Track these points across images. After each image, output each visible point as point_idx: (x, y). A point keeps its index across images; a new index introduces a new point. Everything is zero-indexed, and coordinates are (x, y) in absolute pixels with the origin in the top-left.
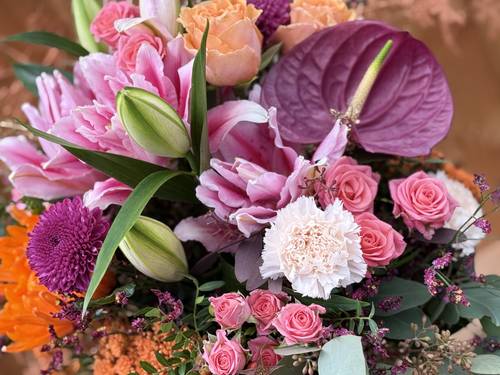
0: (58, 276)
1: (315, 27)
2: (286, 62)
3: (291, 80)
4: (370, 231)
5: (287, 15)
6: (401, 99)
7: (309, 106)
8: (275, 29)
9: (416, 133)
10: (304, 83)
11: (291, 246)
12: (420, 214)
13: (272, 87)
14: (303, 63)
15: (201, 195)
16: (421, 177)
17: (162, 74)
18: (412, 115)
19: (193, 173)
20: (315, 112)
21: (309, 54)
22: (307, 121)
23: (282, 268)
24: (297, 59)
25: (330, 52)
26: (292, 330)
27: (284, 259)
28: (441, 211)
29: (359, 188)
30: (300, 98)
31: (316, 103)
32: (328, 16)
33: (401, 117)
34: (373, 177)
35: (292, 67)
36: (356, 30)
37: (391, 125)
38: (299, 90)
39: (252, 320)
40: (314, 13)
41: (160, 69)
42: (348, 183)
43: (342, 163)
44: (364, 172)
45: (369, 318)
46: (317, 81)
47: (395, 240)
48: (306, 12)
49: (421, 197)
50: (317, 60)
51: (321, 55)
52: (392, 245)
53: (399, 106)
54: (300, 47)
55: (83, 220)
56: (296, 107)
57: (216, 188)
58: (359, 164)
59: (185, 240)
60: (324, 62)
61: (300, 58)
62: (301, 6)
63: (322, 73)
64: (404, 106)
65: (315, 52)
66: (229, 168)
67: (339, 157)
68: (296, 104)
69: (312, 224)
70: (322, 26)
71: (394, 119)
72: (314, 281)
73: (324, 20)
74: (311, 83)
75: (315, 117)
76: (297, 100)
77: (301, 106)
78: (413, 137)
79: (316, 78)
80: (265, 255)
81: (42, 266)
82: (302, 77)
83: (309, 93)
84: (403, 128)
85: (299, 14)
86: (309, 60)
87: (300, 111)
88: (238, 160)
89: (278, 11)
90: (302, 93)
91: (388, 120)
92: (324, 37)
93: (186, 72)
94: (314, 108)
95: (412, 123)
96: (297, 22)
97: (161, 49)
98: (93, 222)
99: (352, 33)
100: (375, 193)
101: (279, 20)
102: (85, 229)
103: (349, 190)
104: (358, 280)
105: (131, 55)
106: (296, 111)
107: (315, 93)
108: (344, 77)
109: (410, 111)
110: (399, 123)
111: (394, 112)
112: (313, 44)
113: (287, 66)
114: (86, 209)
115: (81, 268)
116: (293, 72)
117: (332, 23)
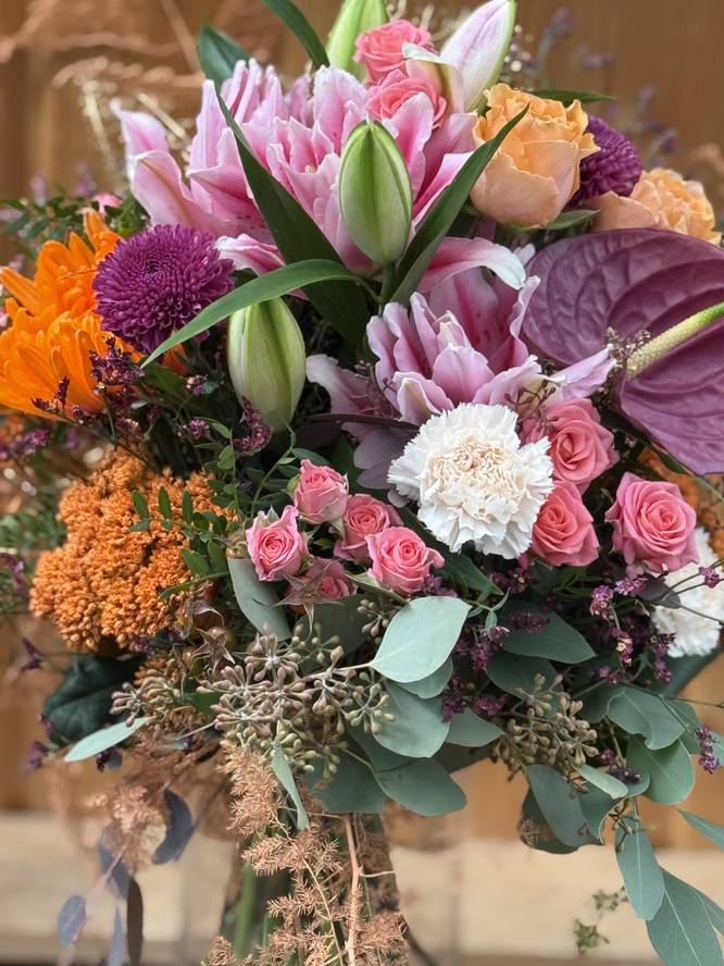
0: (130, 311)
1: (657, 220)
2: (589, 243)
3: (580, 272)
4: (562, 507)
5: (629, 185)
6: (712, 391)
7: (582, 321)
8: (602, 192)
9: (702, 444)
10: (595, 286)
11: (452, 455)
12: (640, 533)
13: (551, 263)
14: (612, 259)
15: (373, 328)
16: (670, 491)
17: (421, 148)
18: (712, 420)
19: (380, 299)
20: (586, 333)
21: (626, 251)
22: (567, 338)
23: (422, 476)
24: (606, 249)
25: (656, 266)
26: (386, 556)
27: (431, 467)
28: (669, 548)
29: (582, 451)
30: (577, 301)
31: (594, 322)
32: (682, 219)
33: (695, 413)
34: (608, 452)
35: (594, 256)
36: (708, 258)
37: (676, 415)
38: (582, 291)
39: (339, 525)
40: (666, 202)
41: (422, 139)
42: (570, 437)
43: (580, 404)
44: (602, 437)
45: (492, 610)
46: (614, 296)
47: (586, 541)
48: (656, 193)
49: (655, 514)
50: (632, 267)
51: (641, 263)
52: (579, 543)
53: (702, 399)
54: (618, 235)
55: (205, 261)
56: (564, 311)
57: (398, 332)
58: (601, 424)
59: (311, 380)
60: (638, 274)
61: (611, 249)
62: (656, 182)
63: (628, 288)
64: (710, 402)
65: (636, 255)
66: (431, 321)
67: (581, 395)
68: (566, 305)
69: (495, 445)
70: (666, 223)
71: (685, 410)
72: (452, 517)
73: (673, 219)
74: (605, 293)
75: (581, 339)
76: (572, 302)
77: (571, 314)
78: (693, 444)
79: (615, 289)
80: (409, 448)
81: (113, 288)
82: (596, 276)
83: (594, 303)
84: (690, 428)
85: (646, 190)
86: (620, 259)
87: (567, 317)
88: (449, 314)
89: (620, 172)
90: (583, 298)
91: (676, 406)
92: (658, 240)
93: (454, 163)
94: (587, 328)
95: (704, 428)
96: (637, 199)
97: (440, 115)
98: (216, 272)
99: (700, 259)
100: (598, 473)
101: (614, 183)
102: (202, 273)
103: (567, 445)
104: (508, 556)
105: (394, 101)
106: (561, 314)
107: (601, 309)
108: (653, 313)
109: (711, 414)
110: (687, 418)
111: (690, 401)
112: (639, 240)
113: (587, 249)
114: (216, 253)
115: (166, 320)
116: (591, 262)
117: (681, 229)
